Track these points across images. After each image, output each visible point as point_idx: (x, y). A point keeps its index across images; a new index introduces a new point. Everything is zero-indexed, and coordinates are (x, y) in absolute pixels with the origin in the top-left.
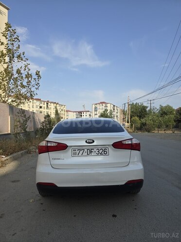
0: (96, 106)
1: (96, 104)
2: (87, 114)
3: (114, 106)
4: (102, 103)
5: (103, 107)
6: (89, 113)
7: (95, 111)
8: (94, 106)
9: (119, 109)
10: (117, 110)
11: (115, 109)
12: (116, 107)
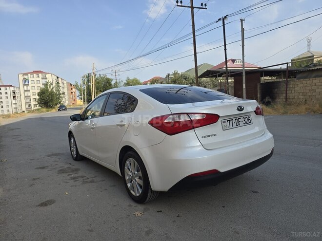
0: (26, 77)
1: (27, 74)
2: (8, 91)
3: (58, 77)
4: (37, 72)
5: (40, 79)
6: (12, 89)
7: (24, 85)
8: (21, 78)
9: (65, 82)
10: (63, 83)
11: (60, 82)
12: (60, 80)
